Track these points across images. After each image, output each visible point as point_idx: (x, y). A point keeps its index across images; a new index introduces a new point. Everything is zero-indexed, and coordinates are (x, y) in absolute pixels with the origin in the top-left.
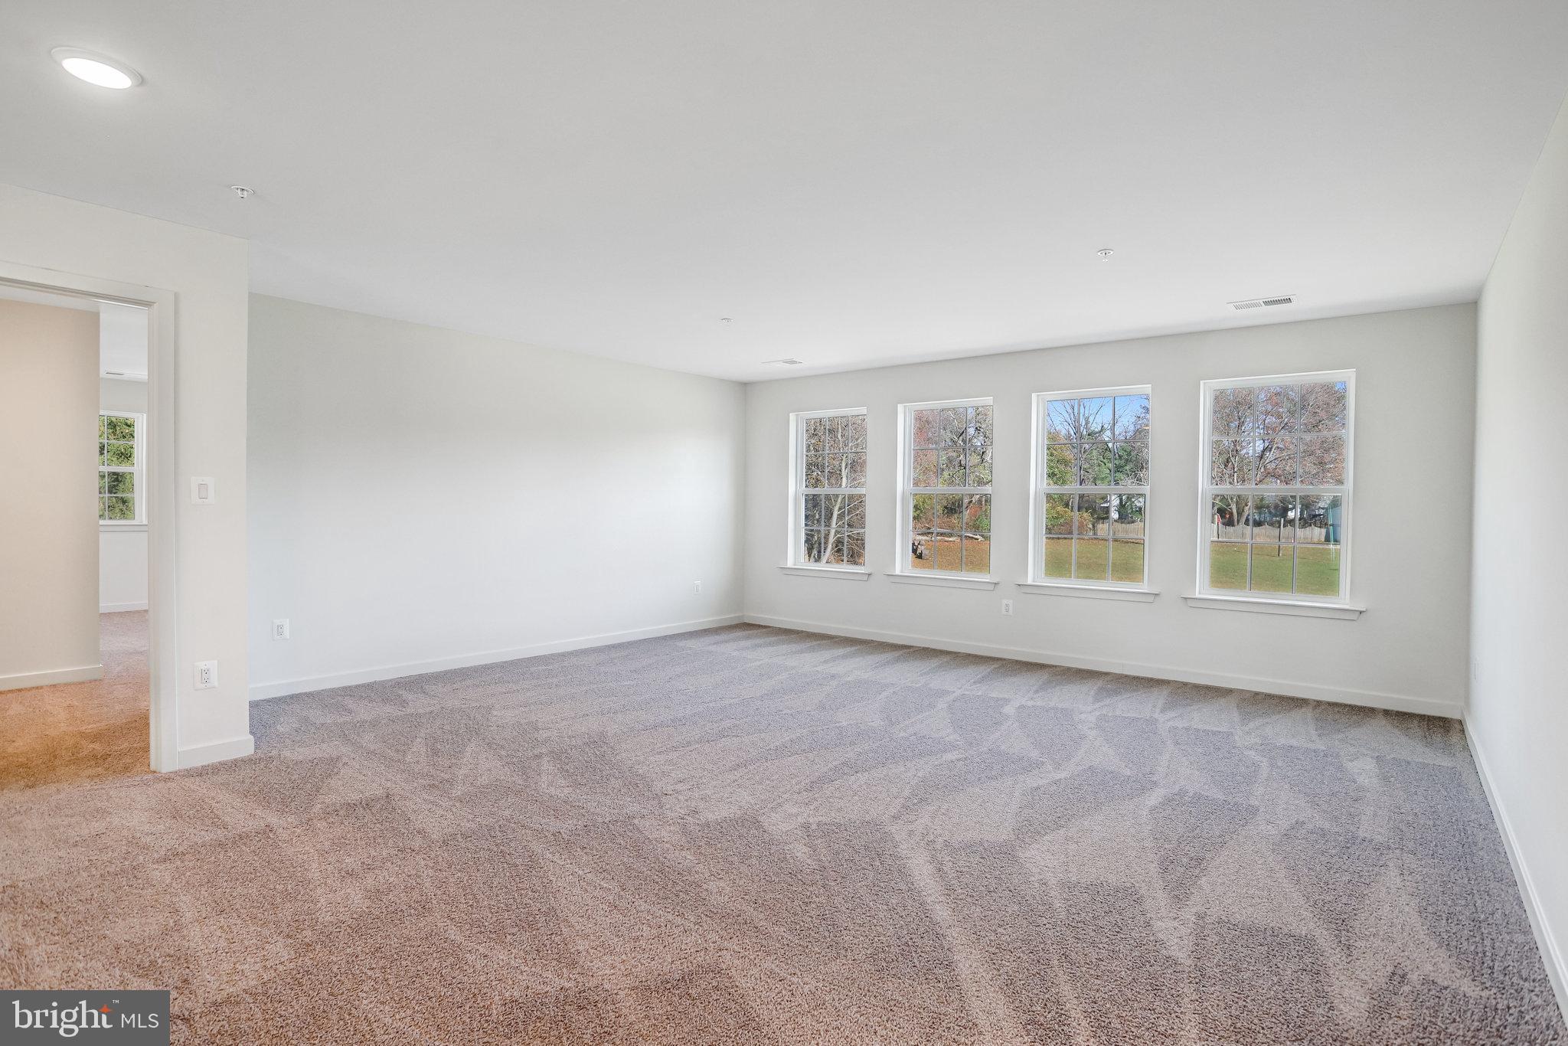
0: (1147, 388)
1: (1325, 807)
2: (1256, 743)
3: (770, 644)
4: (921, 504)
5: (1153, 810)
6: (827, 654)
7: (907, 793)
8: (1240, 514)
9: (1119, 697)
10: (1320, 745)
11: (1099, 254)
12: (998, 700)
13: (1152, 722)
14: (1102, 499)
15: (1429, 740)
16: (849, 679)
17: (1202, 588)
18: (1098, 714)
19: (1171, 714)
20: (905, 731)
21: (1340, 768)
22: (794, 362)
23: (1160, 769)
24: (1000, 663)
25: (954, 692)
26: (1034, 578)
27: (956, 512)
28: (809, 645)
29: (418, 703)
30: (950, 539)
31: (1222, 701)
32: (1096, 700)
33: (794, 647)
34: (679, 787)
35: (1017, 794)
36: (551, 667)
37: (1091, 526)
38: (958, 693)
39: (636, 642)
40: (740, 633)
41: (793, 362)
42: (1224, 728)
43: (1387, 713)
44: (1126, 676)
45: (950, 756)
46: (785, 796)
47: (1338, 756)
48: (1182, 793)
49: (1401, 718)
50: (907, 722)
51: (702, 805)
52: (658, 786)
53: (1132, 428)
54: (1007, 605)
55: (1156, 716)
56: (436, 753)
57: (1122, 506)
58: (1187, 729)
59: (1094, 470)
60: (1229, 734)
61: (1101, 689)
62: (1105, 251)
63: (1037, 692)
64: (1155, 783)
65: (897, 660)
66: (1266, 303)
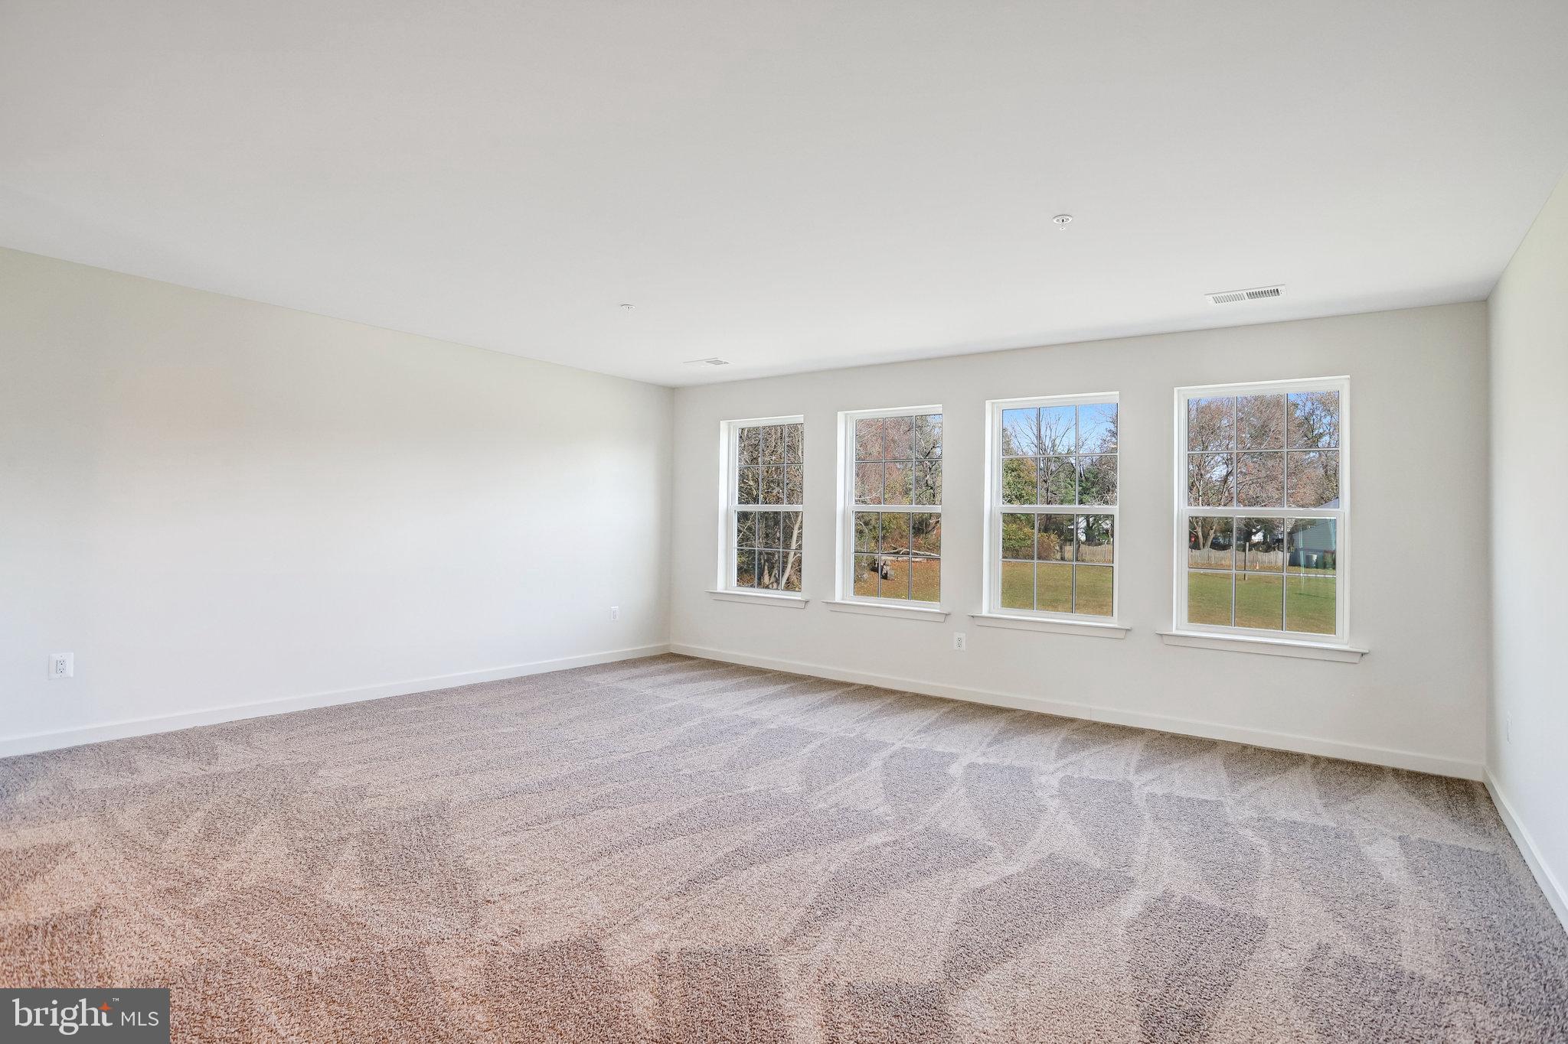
0: (1113, 396)
1: (1350, 918)
2: (1252, 818)
3: (692, 680)
4: (887, 523)
5: (1130, 926)
6: (754, 693)
7: (809, 900)
8: (1205, 537)
9: (1086, 753)
10: (1327, 820)
11: (1055, 221)
12: (943, 755)
13: (1126, 787)
14: (1070, 521)
15: (1455, 812)
16: (772, 726)
17: (1179, 623)
18: (1060, 775)
19: (1148, 776)
20: (825, 800)
21: (1359, 857)
22: (720, 363)
23: (1137, 858)
24: (951, 705)
25: (893, 744)
26: (990, 609)
27: (923, 533)
28: (735, 681)
29: (232, 758)
30: (917, 560)
31: (1207, 758)
32: (1060, 756)
33: (719, 684)
34: (513, 889)
35: (954, 900)
36: (423, 709)
37: (1058, 548)
38: (898, 745)
39: (536, 677)
40: (662, 667)
41: (717, 362)
42: (1211, 796)
43: (1397, 773)
44: (1095, 723)
45: (876, 839)
46: (647, 904)
47: (1352, 837)
48: (1167, 897)
49: (1416, 780)
50: (830, 787)
51: (531, 919)
52: (483, 888)
53: (1098, 451)
54: (959, 639)
55: (1131, 777)
56: (208, 837)
57: (1089, 529)
58: (1168, 797)
59: (1061, 493)
60: (1219, 805)
61: (1065, 740)
62: (1063, 218)
63: (990, 745)
64: (1132, 881)
65: (834, 701)
66: (1251, 295)
